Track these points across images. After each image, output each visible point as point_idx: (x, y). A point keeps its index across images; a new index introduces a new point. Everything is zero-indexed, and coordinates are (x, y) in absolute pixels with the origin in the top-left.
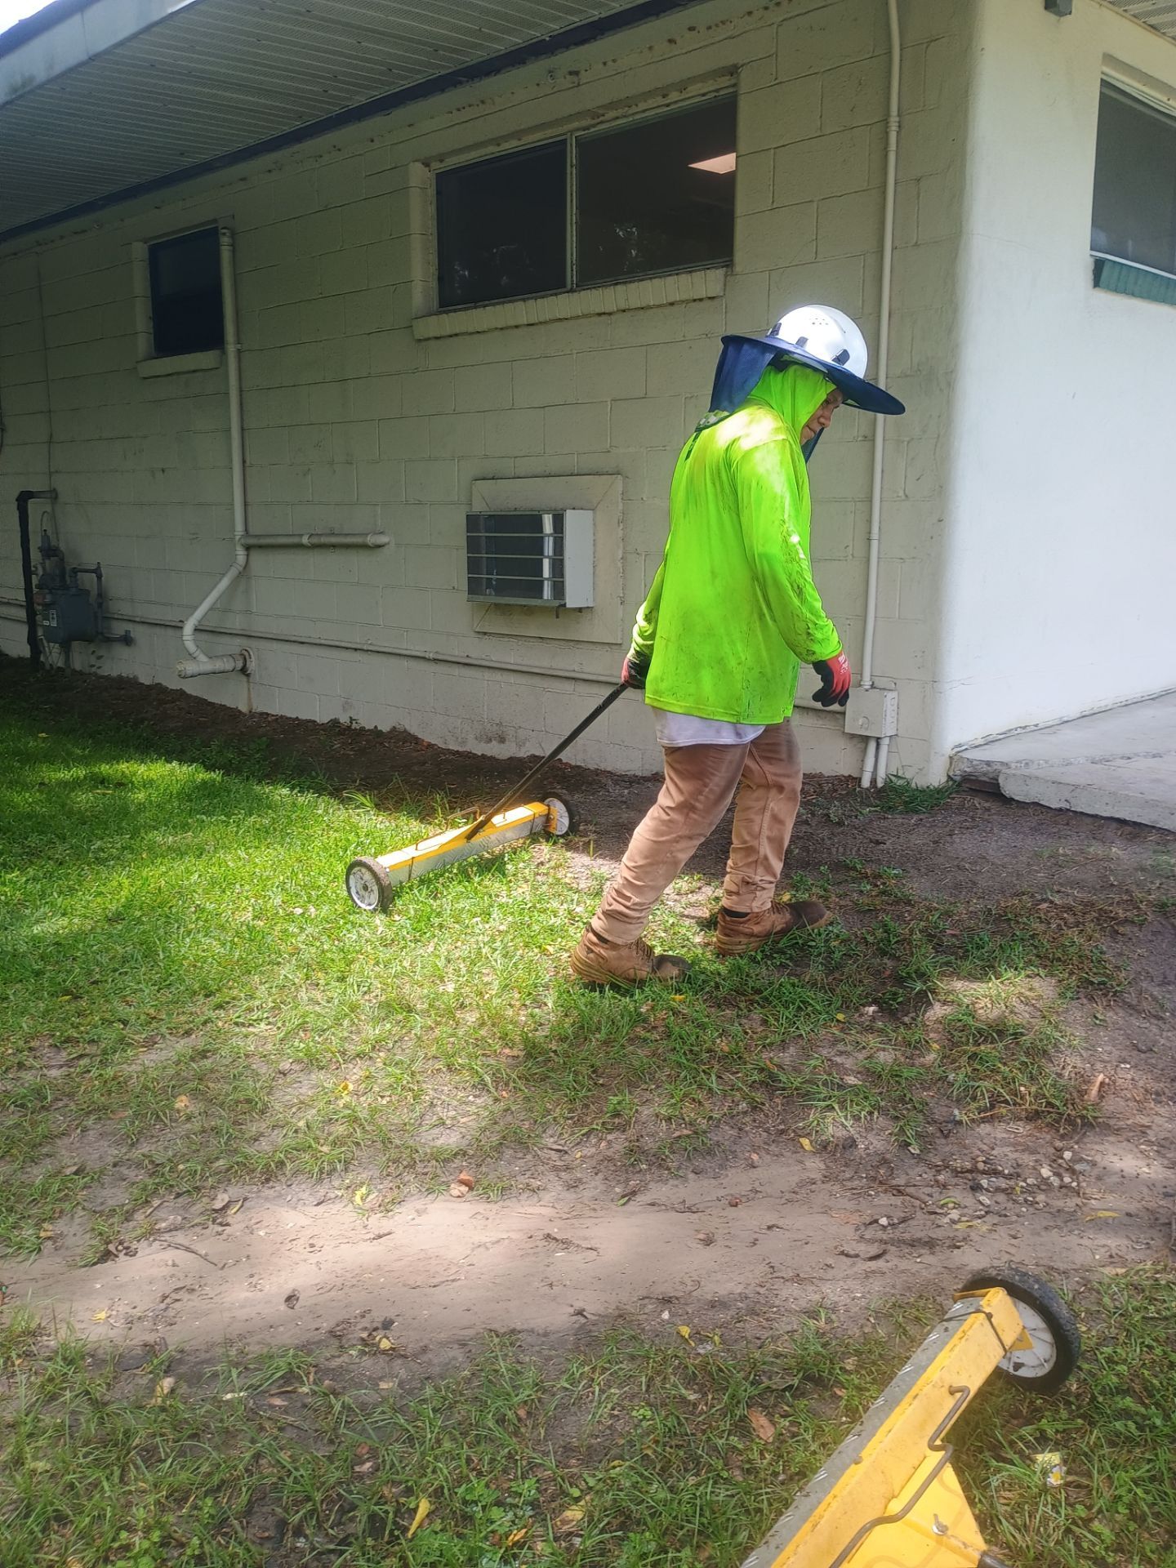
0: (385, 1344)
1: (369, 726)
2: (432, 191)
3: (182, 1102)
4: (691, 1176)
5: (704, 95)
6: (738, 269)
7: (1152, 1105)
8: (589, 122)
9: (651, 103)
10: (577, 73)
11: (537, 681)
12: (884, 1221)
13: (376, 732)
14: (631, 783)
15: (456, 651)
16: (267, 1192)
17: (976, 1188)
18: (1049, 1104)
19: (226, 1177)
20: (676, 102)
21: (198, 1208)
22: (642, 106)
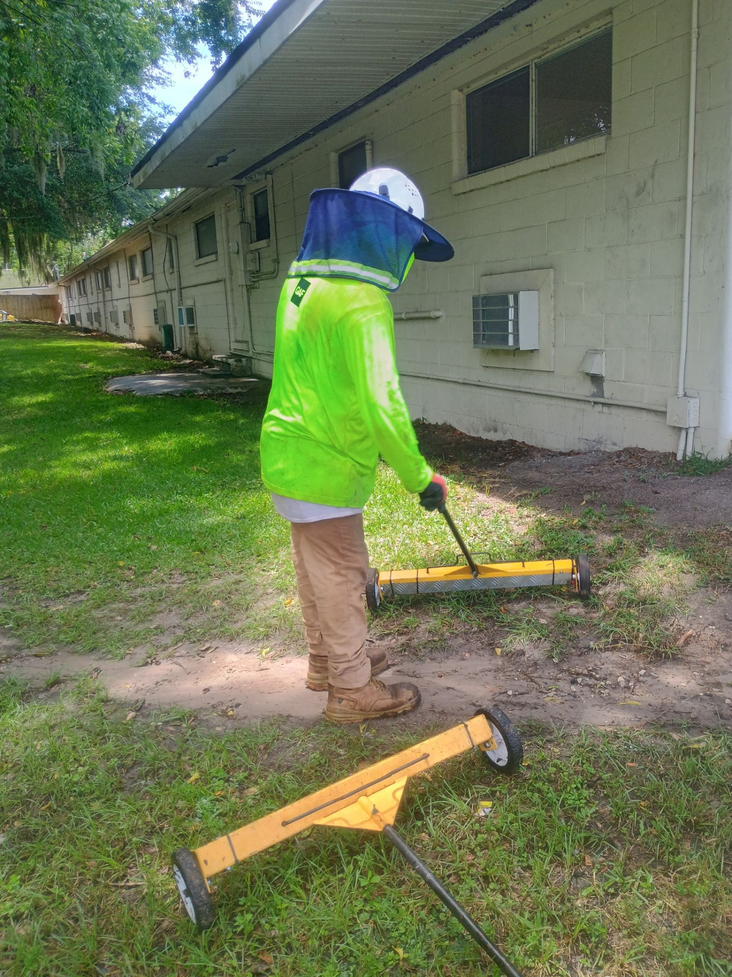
0: (231, 713)
2: (464, 106)
3: (217, 604)
4: (428, 660)
6: (613, 135)
7: (720, 652)
8: (541, 53)
9: (572, 37)
10: (531, 25)
12: (510, 693)
15: (473, 378)
16: (229, 646)
20: (584, 35)
22: (567, 40)
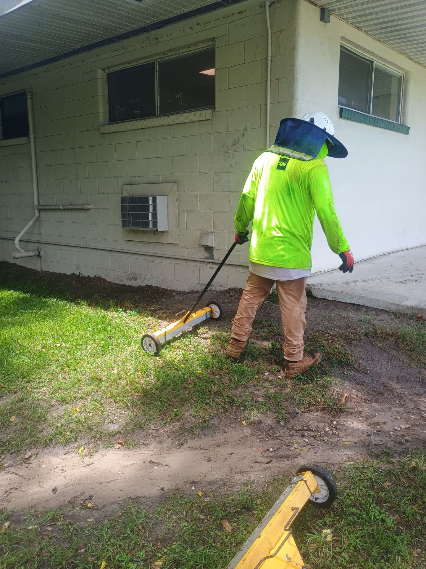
0: (90, 505)
1: (86, 275)
2: (106, 80)
3: (13, 419)
4: (203, 437)
5: (203, 48)
6: (217, 109)
7: (363, 404)
8: (162, 56)
9: (184, 50)
10: (157, 39)
11: (148, 258)
12: (271, 450)
13: (89, 277)
14: (183, 294)
15: (118, 247)
16: (46, 451)
17: (303, 436)
18: (328, 405)
19: (30, 446)
20: (193, 50)
21: (19, 458)
